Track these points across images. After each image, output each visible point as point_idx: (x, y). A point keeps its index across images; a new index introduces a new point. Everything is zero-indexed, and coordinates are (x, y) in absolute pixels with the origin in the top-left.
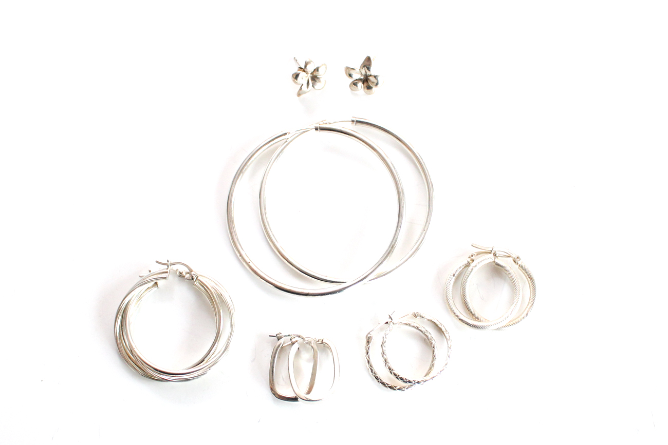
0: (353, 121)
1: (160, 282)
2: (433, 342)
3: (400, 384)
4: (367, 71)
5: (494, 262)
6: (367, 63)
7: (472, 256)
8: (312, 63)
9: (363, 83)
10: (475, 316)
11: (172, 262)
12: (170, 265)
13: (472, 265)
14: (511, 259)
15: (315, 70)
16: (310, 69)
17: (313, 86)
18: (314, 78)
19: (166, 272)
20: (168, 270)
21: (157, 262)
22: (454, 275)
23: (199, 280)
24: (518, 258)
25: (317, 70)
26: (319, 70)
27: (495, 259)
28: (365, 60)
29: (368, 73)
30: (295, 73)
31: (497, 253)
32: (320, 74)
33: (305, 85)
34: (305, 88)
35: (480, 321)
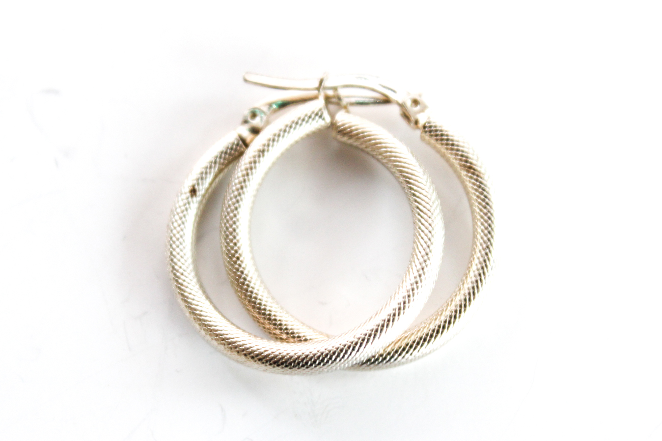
5: (333, 125)
7: (254, 115)
10: (278, 325)
13: (257, 143)
14: (393, 111)
22: (193, 192)
24: (416, 102)
27: (332, 116)
31: (342, 92)
35: (300, 339)
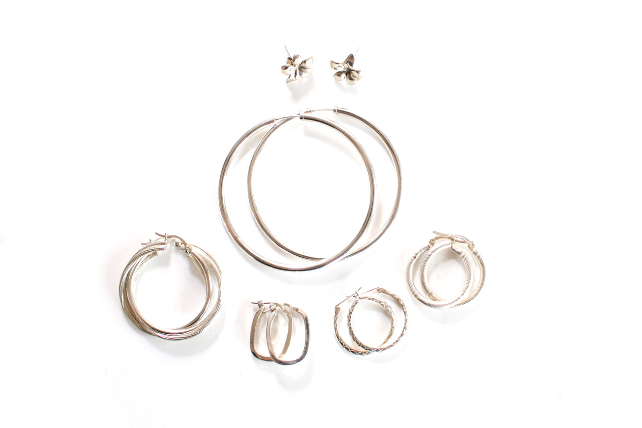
0: (335, 111)
1: (158, 252)
2: (393, 315)
3: (362, 350)
4: (350, 66)
5: (452, 247)
6: (350, 60)
8: (299, 57)
9: (346, 75)
10: (431, 296)
11: (169, 235)
12: (168, 238)
13: (432, 249)
14: (466, 245)
15: (302, 62)
16: (298, 62)
17: (300, 75)
18: (302, 68)
19: (164, 244)
20: (166, 242)
21: (156, 233)
22: (415, 257)
23: (192, 253)
24: (472, 244)
25: (305, 62)
26: (307, 62)
27: (452, 244)
28: (348, 58)
29: (351, 68)
30: (284, 66)
32: (307, 64)
33: (293, 75)
34: (293, 77)
